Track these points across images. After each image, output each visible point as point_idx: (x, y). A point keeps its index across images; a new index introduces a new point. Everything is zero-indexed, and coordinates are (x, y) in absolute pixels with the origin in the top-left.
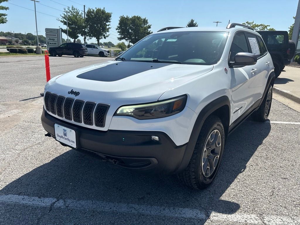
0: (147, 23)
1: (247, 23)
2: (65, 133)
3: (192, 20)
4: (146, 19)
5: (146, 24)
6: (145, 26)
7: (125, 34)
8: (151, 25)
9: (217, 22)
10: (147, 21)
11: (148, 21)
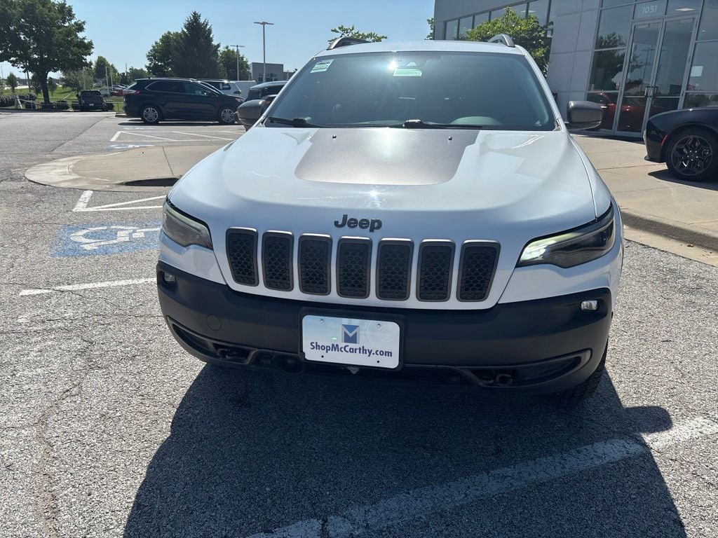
0: (71, 16)
1: (340, 28)
2: (351, 335)
3: (195, 13)
4: (67, 6)
5: (70, 20)
6: (67, 24)
7: (7, 46)
8: (84, 23)
9: (264, 24)
10: (70, 10)
11: (74, 12)
